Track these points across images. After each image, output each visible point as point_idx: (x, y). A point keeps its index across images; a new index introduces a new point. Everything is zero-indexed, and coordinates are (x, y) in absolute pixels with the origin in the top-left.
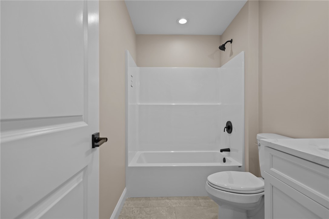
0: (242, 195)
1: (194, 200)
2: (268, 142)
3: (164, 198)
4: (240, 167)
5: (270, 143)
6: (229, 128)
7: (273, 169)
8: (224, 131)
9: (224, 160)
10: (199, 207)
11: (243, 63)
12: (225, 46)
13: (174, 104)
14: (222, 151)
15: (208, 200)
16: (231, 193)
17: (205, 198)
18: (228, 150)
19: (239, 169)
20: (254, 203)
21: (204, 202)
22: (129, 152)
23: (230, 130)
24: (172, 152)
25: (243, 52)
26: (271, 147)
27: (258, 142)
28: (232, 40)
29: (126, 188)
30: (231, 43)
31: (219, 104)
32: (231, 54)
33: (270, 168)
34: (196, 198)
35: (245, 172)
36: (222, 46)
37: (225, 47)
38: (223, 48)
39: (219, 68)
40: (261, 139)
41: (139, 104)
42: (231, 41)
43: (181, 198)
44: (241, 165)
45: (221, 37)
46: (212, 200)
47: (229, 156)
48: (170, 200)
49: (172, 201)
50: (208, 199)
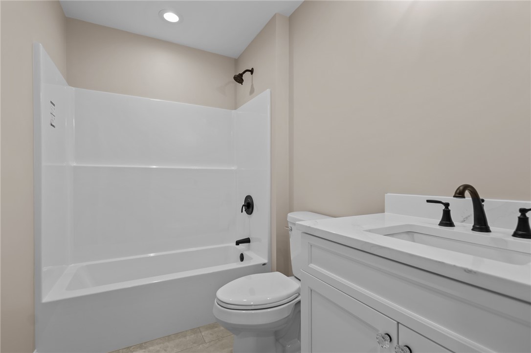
0: (269, 310)
1: (193, 336)
2: (306, 226)
3: (134, 348)
4: (264, 264)
5: (309, 227)
6: (249, 206)
7: (312, 266)
8: (242, 212)
9: (242, 258)
10: (201, 346)
11: (269, 107)
12: (242, 76)
13: (155, 167)
14: (238, 243)
15: (216, 329)
16: (253, 312)
17: (211, 327)
18: (247, 241)
19: (262, 268)
20: (285, 318)
21: (211, 334)
22: (44, 269)
23: (250, 210)
24: (152, 255)
25: (268, 91)
26: (309, 233)
27: (290, 225)
28: (253, 69)
29: (36, 351)
30: (252, 74)
31: (233, 168)
32: (252, 91)
33: (309, 264)
34: (195, 330)
35: (272, 272)
36: (237, 76)
37: (243, 78)
38: (239, 79)
39: (233, 111)
40: (297, 222)
41: (75, 164)
42: (252, 71)
43: (168, 338)
44: (265, 261)
45: (236, 61)
46: (222, 328)
47: (249, 249)
48: (145, 348)
49: (151, 348)
50: (216, 327)
